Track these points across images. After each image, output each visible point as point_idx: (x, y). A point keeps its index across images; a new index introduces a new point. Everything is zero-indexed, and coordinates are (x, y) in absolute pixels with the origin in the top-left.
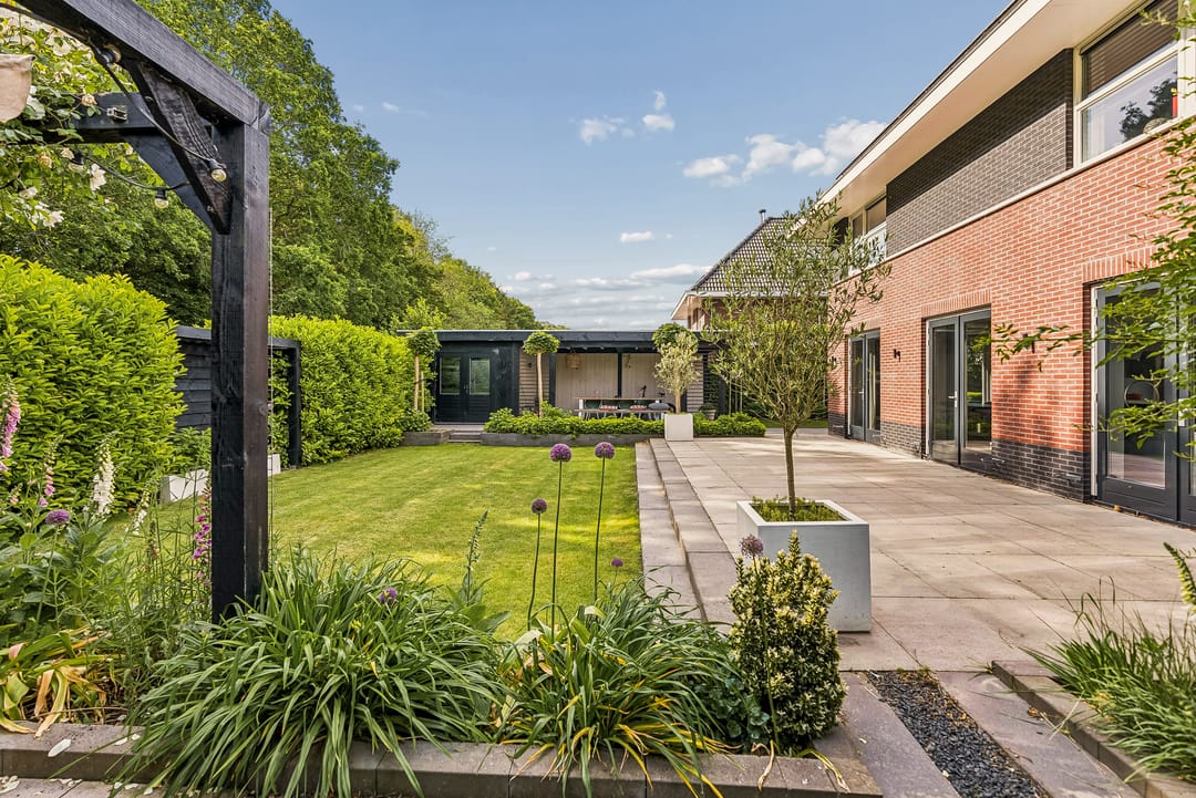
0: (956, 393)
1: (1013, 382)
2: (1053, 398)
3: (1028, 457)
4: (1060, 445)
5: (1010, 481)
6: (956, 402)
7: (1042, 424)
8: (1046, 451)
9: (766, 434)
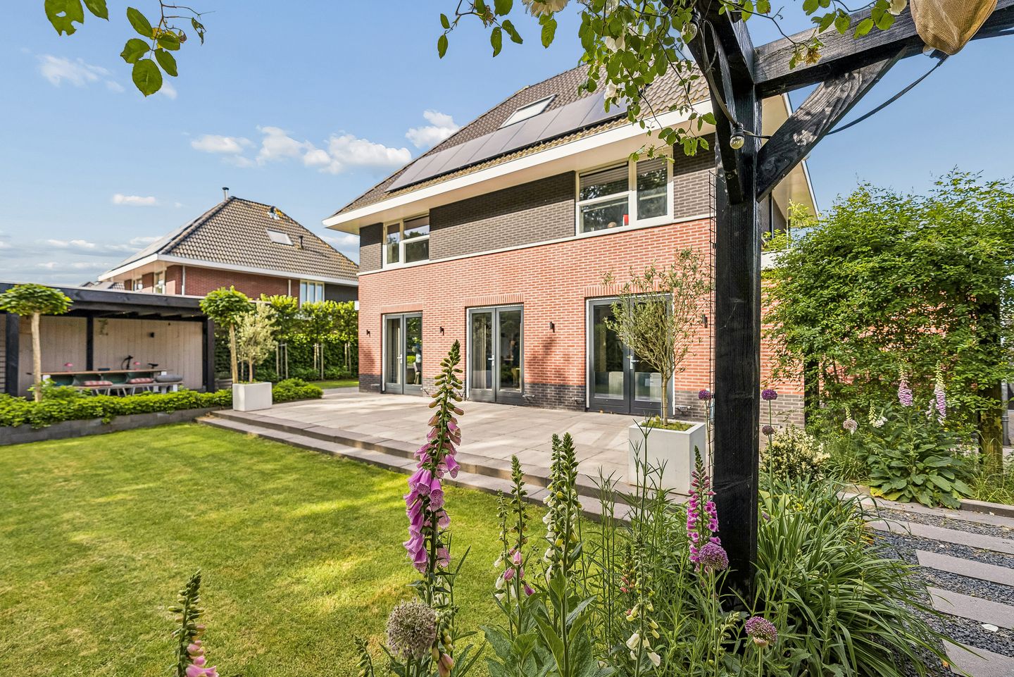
0: (493, 356)
1: (540, 350)
2: (567, 358)
3: (550, 392)
4: (571, 383)
5: (538, 406)
6: (493, 362)
7: (559, 373)
8: (562, 388)
9: (323, 396)
